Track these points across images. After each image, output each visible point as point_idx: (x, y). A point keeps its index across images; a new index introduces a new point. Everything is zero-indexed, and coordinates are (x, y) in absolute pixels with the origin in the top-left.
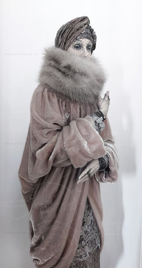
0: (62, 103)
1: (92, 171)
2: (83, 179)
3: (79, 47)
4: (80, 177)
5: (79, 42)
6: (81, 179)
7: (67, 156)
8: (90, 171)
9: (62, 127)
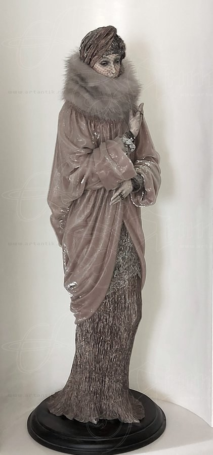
0: (90, 125)
1: (124, 192)
2: (116, 200)
3: (105, 64)
4: (112, 199)
5: (105, 59)
6: (113, 200)
7: (99, 179)
8: (122, 192)
9: (92, 150)
